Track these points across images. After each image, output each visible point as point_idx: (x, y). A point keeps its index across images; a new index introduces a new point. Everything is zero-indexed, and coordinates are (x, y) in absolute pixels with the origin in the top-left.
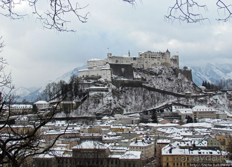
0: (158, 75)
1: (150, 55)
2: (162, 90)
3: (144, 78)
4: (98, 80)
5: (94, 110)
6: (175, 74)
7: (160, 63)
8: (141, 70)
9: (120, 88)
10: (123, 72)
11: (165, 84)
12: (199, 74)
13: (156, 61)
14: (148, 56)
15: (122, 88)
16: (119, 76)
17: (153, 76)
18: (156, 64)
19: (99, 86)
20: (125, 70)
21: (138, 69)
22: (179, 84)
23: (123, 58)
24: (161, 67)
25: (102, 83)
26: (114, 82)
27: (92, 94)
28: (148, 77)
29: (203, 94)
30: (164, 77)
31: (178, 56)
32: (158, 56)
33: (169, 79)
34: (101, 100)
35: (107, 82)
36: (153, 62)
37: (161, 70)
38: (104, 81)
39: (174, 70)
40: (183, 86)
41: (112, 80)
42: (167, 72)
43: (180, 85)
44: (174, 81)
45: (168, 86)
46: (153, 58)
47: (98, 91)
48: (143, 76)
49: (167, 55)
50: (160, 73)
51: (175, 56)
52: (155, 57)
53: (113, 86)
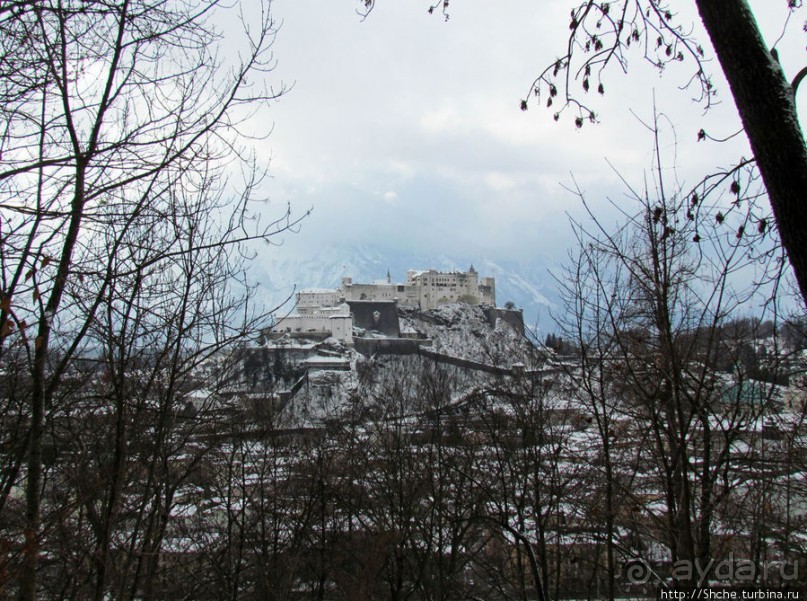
0: (452, 323)
1: (434, 280)
2: (463, 358)
3: (423, 332)
4: (326, 341)
5: (321, 413)
6: (487, 321)
7: (456, 298)
8: (415, 314)
9: (372, 358)
10: (376, 320)
11: (468, 345)
12: (514, 278)
13: (446, 292)
14: (429, 283)
15: (376, 358)
16: (369, 329)
17: (442, 327)
18: (446, 300)
19: (327, 355)
20: (381, 316)
21: (409, 311)
22: (497, 345)
23: (375, 287)
24: (457, 307)
25: (334, 349)
26: (359, 345)
27: (314, 375)
28: (431, 330)
29: (549, 368)
30: (466, 329)
31: (493, 280)
32: (451, 282)
33: (477, 334)
34: (335, 389)
35: (345, 346)
36: (440, 295)
37: (458, 314)
38: (338, 344)
39: (486, 312)
40: (507, 348)
41: (356, 340)
42: (472, 317)
43: (500, 346)
44: (487, 338)
45: (474, 348)
46: (441, 285)
47: (328, 368)
48: (419, 328)
49: (472, 279)
50: (456, 320)
51: (488, 279)
52: (444, 283)
53: (358, 354)
